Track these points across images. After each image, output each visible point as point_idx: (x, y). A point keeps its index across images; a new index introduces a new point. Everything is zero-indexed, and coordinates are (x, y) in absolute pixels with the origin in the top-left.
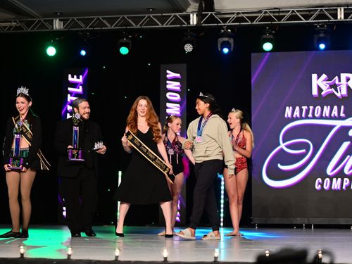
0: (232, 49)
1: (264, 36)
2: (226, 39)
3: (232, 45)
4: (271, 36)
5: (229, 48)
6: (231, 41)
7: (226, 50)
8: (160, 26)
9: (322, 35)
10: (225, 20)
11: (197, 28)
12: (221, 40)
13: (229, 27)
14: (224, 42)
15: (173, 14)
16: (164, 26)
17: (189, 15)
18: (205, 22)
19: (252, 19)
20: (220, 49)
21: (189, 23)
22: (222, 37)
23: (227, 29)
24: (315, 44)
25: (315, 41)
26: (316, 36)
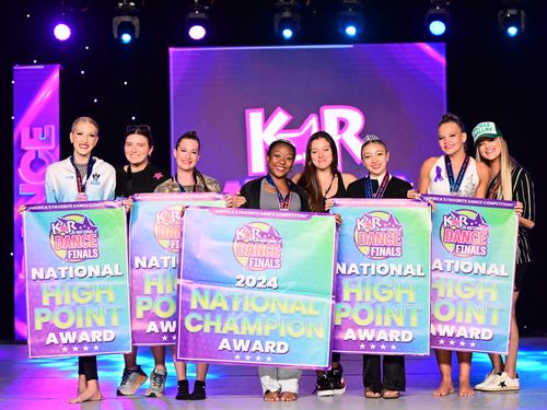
0: (137, 35)
1: (191, 15)
2: (126, 19)
3: (137, 29)
4: (203, 15)
5: (132, 34)
6: (136, 22)
7: (126, 38)
9: (287, 14)
12: (118, 20)
14: (123, 22)
20: (116, 36)
22: (120, 15)
24: (276, 29)
25: (276, 24)
26: (277, 15)
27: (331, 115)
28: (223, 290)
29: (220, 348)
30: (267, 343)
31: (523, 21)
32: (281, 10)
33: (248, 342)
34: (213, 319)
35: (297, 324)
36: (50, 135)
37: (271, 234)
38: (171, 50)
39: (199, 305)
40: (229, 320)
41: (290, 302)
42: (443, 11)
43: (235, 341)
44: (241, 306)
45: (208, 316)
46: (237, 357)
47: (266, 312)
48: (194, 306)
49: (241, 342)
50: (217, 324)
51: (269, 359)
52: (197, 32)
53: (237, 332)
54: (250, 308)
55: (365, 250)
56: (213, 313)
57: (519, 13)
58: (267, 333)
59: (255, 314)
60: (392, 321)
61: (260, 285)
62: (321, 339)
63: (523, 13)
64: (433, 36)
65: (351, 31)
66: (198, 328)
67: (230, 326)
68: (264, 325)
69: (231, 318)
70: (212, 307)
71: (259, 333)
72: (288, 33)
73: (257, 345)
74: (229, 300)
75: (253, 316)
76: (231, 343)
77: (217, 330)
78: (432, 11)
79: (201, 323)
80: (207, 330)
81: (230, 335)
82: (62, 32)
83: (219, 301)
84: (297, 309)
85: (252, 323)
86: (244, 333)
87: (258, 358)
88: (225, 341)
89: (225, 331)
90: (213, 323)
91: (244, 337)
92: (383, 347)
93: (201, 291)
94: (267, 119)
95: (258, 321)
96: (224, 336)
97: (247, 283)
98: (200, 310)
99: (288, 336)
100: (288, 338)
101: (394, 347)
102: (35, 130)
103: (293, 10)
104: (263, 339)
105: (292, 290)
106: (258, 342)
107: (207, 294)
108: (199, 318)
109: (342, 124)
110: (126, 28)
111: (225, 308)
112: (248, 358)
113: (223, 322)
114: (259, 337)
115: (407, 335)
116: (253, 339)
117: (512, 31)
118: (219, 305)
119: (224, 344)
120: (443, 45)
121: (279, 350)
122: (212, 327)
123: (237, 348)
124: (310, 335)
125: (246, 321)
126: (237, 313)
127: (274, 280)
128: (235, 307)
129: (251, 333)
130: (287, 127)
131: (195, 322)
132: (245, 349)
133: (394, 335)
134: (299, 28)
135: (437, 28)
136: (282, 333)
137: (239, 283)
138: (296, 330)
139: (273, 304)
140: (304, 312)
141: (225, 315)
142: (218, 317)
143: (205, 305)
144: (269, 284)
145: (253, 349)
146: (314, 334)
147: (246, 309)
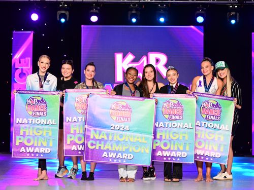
0: (67, 19)
1: (92, 11)
2: (63, 12)
3: (68, 16)
4: (97, 11)
5: (65, 19)
6: (67, 13)
7: (63, 20)
9: (134, 12)
12: (59, 12)
13: (65, 3)
14: (61, 14)
20: (58, 19)
22: (60, 10)
23: (64, 4)
24: (129, 18)
25: (129, 16)
26: (130, 12)
27: (153, 56)
28: (105, 131)
29: (103, 156)
30: (124, 154)
31: (238, 17)
32: (131, 10)
33: (115, 154)
34: (100, 143)
35: (137, 146)
36: (28, 62)
37: (127, 107)
38: (82, 26)
39: (94, 137)
40: (107, 144)
41: (134, 137)
42: (203, 12)
43: (110, 153)
44: (113, 138)
45: (98, 142)
46: (111, 160)
47: (124, 141)
48: (92, 137)
49: (112, 153)
50: (102, 146)
51: (124, 161)
52: (94, 19)
53: (110, 149)
54: (117, 139)
55: (167, 116)
56: (100, 141)
57: (236, 14)
58: (124, 150)
59: (119, 141)
60: (178, 148)
61: (121, 129)
62: (148, 153)
63: (238, 14)
64: (198, 23)
65: (162, 20)
66: (93, 147)
67: (108, 147)
68: (122, 146)
69: (108, 143)
70: (100, 138)
71: (120, 150)
72: (134, 20)
73: (119, 155)
74: (108, 135)
75: (118, 142)
76: (108, 154)
77: (102, 148)
78: (198, 12)
79: (95, 145)
80: (97, 148)
81: (108, 151)
82: (35, 17)
83: (103, 135)
84: (138, 140)
85: (117, 145)
86: (114, 150)
87: (120, 161)
88: (105, 153)
89: (105, 149)
90: (100, 145)
91: (114, 152)
92: (174, 159)
93: (95, 131)
94: (124, 57)
95: (120, 145)
96: (105, 151)
97: (116, 128)
98: (94, 139)
99: (133, 151)
100: (133, 152)
101: (178, 159)
102: (21, 60)
103: (137, 10)
104: (122, 153)
105: (136, 131)
106: (120, 154)
107: (98, 132)
108: (94, 142)
109: (157, 61)
110: (63, 16)
111: (106, 138)
112: (115, 161)
113: (105, 145)
114: (120, 152)
115: (184, 154)
116: (117, 152)
117: (233, 22)
118: (103, 137)
119: (105, 154)
120: (202, 27)
121: (129, 158)
122: (100, 147)
123: (110, 156)
124: (143, 151)
125: (115, 145)
126: (111, 141)
127: (128, 127)
128: (110, 138)
129: (117, 150)
130: (133, 61)
131: (92, 145)
132: (114, 157)
133: (179, 154)
134: (139, 18)
135: (200, 19)
136: (130, 150)
137: (112, 128)
138: (137, 149)
139: (127, 137)
140: (140, 141)
141: (105, 141)
142: (103, 143)
143: (97, 137)
144: (125, 129)
145: (118, 157)
146: (145, 151)
147: (115, 139)
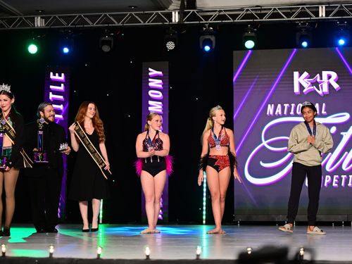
8: (142, 23)
10: (207, 18)
11: (179, 26)
13: (211, 25)
15: (155, 12)
16: (146, 24)
17: (171, 13)
18: (187, 20)
19: (234, 17)
21: (171, 21)
23: (209, 26)
